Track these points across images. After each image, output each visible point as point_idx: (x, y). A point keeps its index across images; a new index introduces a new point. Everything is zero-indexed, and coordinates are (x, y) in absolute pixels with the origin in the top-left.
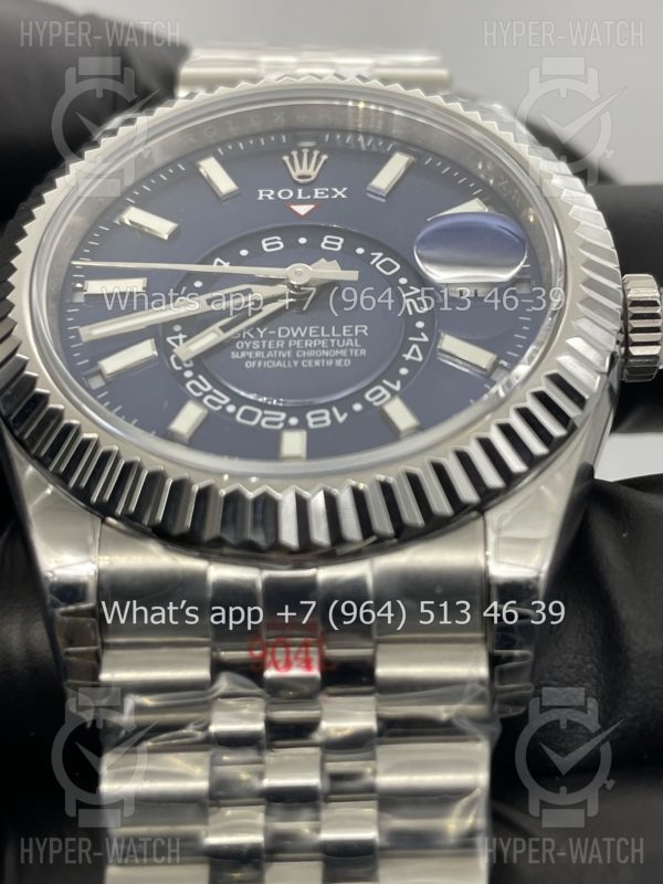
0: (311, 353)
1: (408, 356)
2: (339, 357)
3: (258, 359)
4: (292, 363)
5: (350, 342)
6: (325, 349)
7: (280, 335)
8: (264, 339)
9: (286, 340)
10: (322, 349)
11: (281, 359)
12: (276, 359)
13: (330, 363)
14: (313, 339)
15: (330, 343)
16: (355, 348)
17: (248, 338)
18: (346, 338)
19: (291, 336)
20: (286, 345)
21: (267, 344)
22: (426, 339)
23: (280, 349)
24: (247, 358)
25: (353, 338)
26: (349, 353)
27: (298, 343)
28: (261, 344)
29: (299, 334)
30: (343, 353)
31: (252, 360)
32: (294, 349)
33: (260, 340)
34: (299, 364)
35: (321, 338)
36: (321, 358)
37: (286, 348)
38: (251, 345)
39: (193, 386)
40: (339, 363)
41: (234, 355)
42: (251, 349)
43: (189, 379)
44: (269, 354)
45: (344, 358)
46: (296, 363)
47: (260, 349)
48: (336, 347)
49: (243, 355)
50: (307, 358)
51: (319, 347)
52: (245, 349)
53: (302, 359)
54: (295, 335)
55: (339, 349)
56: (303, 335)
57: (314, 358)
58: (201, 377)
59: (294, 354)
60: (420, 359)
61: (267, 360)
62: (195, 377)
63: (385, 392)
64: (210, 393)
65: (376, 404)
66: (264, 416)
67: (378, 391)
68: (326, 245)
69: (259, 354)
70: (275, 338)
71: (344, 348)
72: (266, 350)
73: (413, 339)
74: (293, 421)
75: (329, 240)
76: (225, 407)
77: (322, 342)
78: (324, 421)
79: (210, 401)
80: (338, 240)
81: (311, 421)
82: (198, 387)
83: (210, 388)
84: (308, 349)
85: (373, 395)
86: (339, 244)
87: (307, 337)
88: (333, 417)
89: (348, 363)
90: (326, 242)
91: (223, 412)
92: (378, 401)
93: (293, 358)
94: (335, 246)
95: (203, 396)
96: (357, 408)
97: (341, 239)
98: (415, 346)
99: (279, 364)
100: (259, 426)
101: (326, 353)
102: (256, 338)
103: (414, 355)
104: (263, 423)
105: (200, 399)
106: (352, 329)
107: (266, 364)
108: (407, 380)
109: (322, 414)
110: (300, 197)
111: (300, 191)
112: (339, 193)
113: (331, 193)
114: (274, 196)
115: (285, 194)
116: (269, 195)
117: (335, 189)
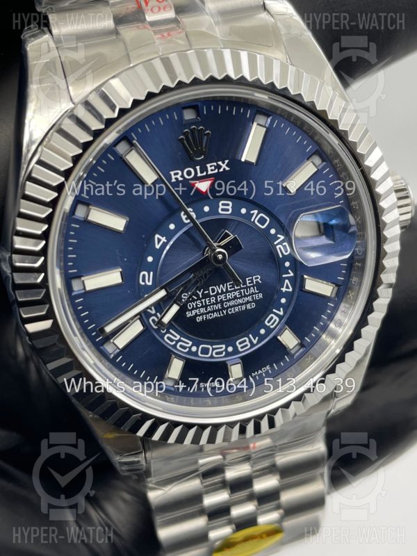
0: (232, 303)
1: (284, 289)
2: (248, 302)
3: (202, 314)
4: (223, 313)
5: (252, 290)
6: (239, 298)
7: (211, 294)
8: (203, 298)
9: (215, 296)
10: (237, 298)
11: (216, 311)
12: (213, 312)
13: (244, 308)
14: (231, 292)
15: (241, 292)
16: (256, 293)
17: (194, 300)
18: (250, 287)
19: (218, 293)
20: (216, 300)
21: (205, 301)
22: (292, 274)
23: (213, 304)
24: (196, 315)
25: (253, 286)
26: (253, 299)
27: (223, 297)
28: (202, 302)
29: (222, 290)
30: (250, 299)
31: (199, 315)
32: (222, 302)
33: (200, 299)
34: (227, 312)
35: (235, 290)
36: (238, 305)
37: (217, 303)
38: (197, 305)
39: (168, 338)
40: (249, 307)
41: (189, 314)
42: (197, 308)
43: (165, 334)
44: (209, 309)
45: (251, 302)
46: (225, 312)
47: (202, 307)
48: (245, 296)
49: (194, 312)
50: (231, 307)
51: (235, 298)
52: (193, 309)
53: (227, 308)
54: (220, 292)
55: (247, 296)
56: (224, 291)
57: (234, 306)
58: (171, 330)
59: (222, 306)
60: (291, 290)
61: (208, 313)
62: (168, 332)
63: (275, 317)
64: (180, 340)
65: (272, 327)
66: (213, 349)
67: (272, 318)
68: (223, 210)
69: (203, 310)
70: (210, 296)
71: (249, 295)
72: (206, 306)
73: (284, 276)
74: (230, 349)
75: (223, 205)
76: (190, 348)
77: (237, 293)
78: (246, 345)
79: (181, 346)
80: (228, 205)
81: (239, 346)
82: (172, 338)
83: (178, 337)
84: (230, 300)
85: (269, 322)
86: (230, 207)
87: (227, 291)
88: (251, 341)
89: (254, 305)
90: (221, 207)
91: (190, 352)
92: (272, 325)
93: (223, 308)
94: (228, 210)
95: (176, 344)
96: (262, 331)
97: (230, 203)
98: (287, 281)
99: (216, 315)
100: (212, 357)
101: (240, 301)
102: (199, 298)
103: (287, 287)
104: (214, 355)
105: (175, 346)
106: (252, 280)
107: (209, 317)
108: (286, 307)
109: (245, 341)
110: (199, 175)
111: (198, 168)
112: (224, 166)
113: (219, 167)
114: (182, 176)
115: (189, 173)
116: (178, 176)
117: (220, 163)
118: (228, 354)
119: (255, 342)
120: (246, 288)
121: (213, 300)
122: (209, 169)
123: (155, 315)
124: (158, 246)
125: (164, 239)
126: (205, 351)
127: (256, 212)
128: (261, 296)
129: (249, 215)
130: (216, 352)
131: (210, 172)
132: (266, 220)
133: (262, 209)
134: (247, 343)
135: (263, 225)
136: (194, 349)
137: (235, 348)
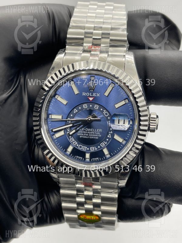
0: (91, 135)
1: (108, 136)
2: (96, 136)
3: (82, 136)
9: (87, 131)
11: (86, 136)
12: (85, 136)
13: (94, 138)
14: (92, 132)
18: (98, 132)
19: (88, 131)
20: (87, 133)
22: (112, 133)
23: (86, 134)
24: (80, 135)
25: (99, 132)
27: (89, 132)
30: (97, 135)
35: (93, 132)
37: (87, 134)
39: (71, 139)
40: (96, 138)
41: (78, 134)
43: (70, 138)
44: (84, 135)
46: (89, 137)
47: (83, 133)
48: (96, 134)
50: (91, 136)
51: (93, 134)
52: (80, 133)
53: (90, 136)
57: (92, 136)
59: (88, 135)
60: (110, 137)
62: (71, 138)
63: (104, 144)
64: (74, 141)
65: (102, 147)
66: (83, 147)
67: (103, 144)
68: (95, 107)
69: (82, 134)
70: (85, 131)
71: (97, 134)
72: (84, 134)
73: (109, 132)
74: (88, 149)
75: (96, 106)
76: (77, 144)
77: (94, 133)
78: (93, 149)
79: (74, 143)
80: (97, 106)
81: (91, 149)
82: (72, 140)
83: (74, 140)
84: (91, 134)
85: (101, 145)
86: (98, 107)
87: (91, 131)
88: (95, 149)
89: (98, 138)
90: (95, 106)
91: (76, 146)
92: (102, 146)
93: (88, 136)
94: (97, 108)
95: (73, 142)
96: (99, 147)
97: (98, 106)
98: (110, 134)
99: (86, 137)
100: (82, 149)
101: (94, 135)
102: (82, 131)
103: (110, 136)
104: (83, 149)
105: (72, 143)
106: (99, 130)
107: (84, 137)
108: (108, 142)
109: (93, 148)
110: (90, 95)
111: (91, 93)
112: (98, 95)
113: (97, 95)
114: (86, 94)
115: (88, 94)
116: (85, 94)
117: (97, 94)
118: (87, 150)
119: (96, 149)
120: (97, 132)
121: (86, 133)
122: (94, 95)
123: (69, 132)
124: (75, 112)
125: (77, 111)
126: (81, 147)
127: (105, 111)
128: (100, 136)
129: (103, 111)
130: (84, 148)
131: (94, 96)
132: (108, 114)
133: (107, 110)
134: (94, 149)
135: (106, 115)
136: (78, 145)
137: (90, 149)
